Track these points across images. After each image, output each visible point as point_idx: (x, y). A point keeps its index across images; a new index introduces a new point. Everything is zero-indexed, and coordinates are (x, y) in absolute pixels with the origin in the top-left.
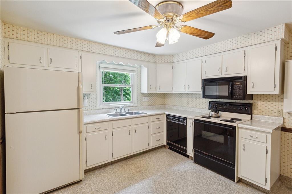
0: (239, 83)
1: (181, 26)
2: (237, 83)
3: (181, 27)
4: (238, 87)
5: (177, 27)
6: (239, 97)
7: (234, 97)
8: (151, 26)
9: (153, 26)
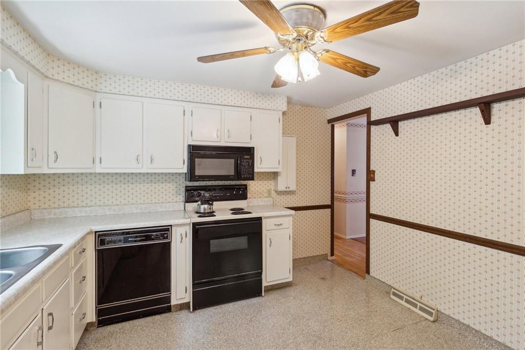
0: (248, 157)
1: (321, 51)
2: (246, 157)
3: (321, 53)
4: (247, 162)
5: (315, 53)
6: (248, 176)
7: (243, 176)
8: (266, 48)
9: (270, 49)
